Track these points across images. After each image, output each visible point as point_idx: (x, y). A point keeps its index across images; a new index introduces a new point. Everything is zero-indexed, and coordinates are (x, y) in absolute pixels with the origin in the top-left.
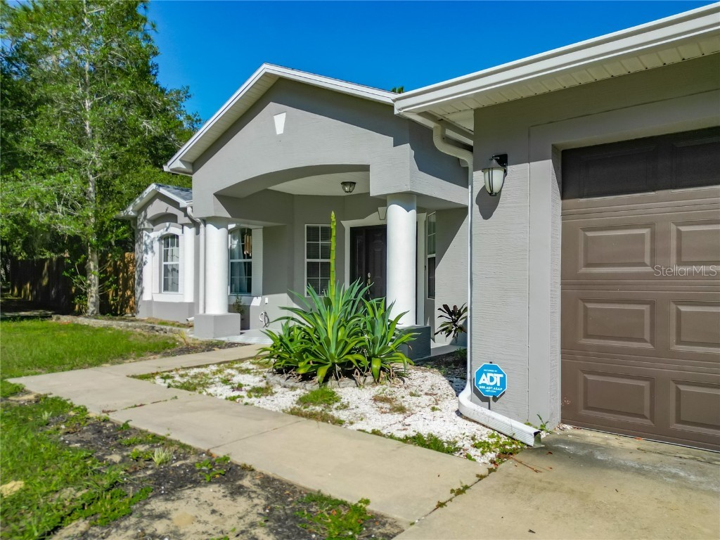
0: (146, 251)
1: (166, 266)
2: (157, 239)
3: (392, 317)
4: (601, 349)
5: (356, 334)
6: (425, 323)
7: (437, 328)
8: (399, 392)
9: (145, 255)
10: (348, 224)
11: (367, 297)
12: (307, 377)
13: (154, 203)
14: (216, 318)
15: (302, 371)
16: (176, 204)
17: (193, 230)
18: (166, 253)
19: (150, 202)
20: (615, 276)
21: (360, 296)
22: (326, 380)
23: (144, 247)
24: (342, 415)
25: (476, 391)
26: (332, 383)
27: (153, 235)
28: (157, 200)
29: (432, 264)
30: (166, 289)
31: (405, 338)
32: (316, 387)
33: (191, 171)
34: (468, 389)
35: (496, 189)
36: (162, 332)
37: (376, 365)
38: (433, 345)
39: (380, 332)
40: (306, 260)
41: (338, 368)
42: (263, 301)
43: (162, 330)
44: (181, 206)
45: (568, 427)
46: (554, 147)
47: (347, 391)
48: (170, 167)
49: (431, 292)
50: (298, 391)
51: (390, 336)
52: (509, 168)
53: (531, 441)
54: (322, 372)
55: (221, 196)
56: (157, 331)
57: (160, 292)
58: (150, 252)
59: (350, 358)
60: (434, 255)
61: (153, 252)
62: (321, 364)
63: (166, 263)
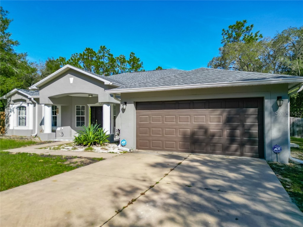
0: (11, 112)
1: (19, 117)
2: (16, 108)
3: (105, 132)
4: (142, 136)
5: (96, 136)
6: (113, 133)
7: (116, 134)
8: (106, 147)
9: (10, 113)
10: (89, 105)
11: (99, 127)
12: (85, 146)
13: (15, 95)
14: (49, 134)
15: (84, 144)
16: (27, 97)
17: (33, 105)
18: (19, 112)
19: (14, 94)
20: (145, 124)
21: (97, 127)
22: (90, 145)
23: (10, 110)
24: (95, 151)
25: (121, 145)
26: (91, 146)
27: (14, 106)
28: (17, 94)
29: (115, 118)
30: (19, 125)
31: (107, 137)
32: (88, 147)
33: (39, 89)
34: (120, 145)
35: (124, 109)
36: (26, 139)
37: (101, 142)
38: (115, 139)
39: (102, 135)
40: (76, 116)
41: (93, 143)
42: (61, 129)
43: (26, 138)
44: (29, 97)
45: (137, 150)
46: (134, 102)
47: (95, 147)
48: (32, 88)
49: (115, 125)
50: (83, 148)
51: (104, 136)
52: (127, 105)
53: (129, 151)
54: (89, 144)
55: (51, 98)
56: (24, 139)
57: (17, 126)
58: (12, 112)
59: (95, 141)
60: (115, 115)
61: (14, 112)
62: (88, 142)
63: (19, 116)
